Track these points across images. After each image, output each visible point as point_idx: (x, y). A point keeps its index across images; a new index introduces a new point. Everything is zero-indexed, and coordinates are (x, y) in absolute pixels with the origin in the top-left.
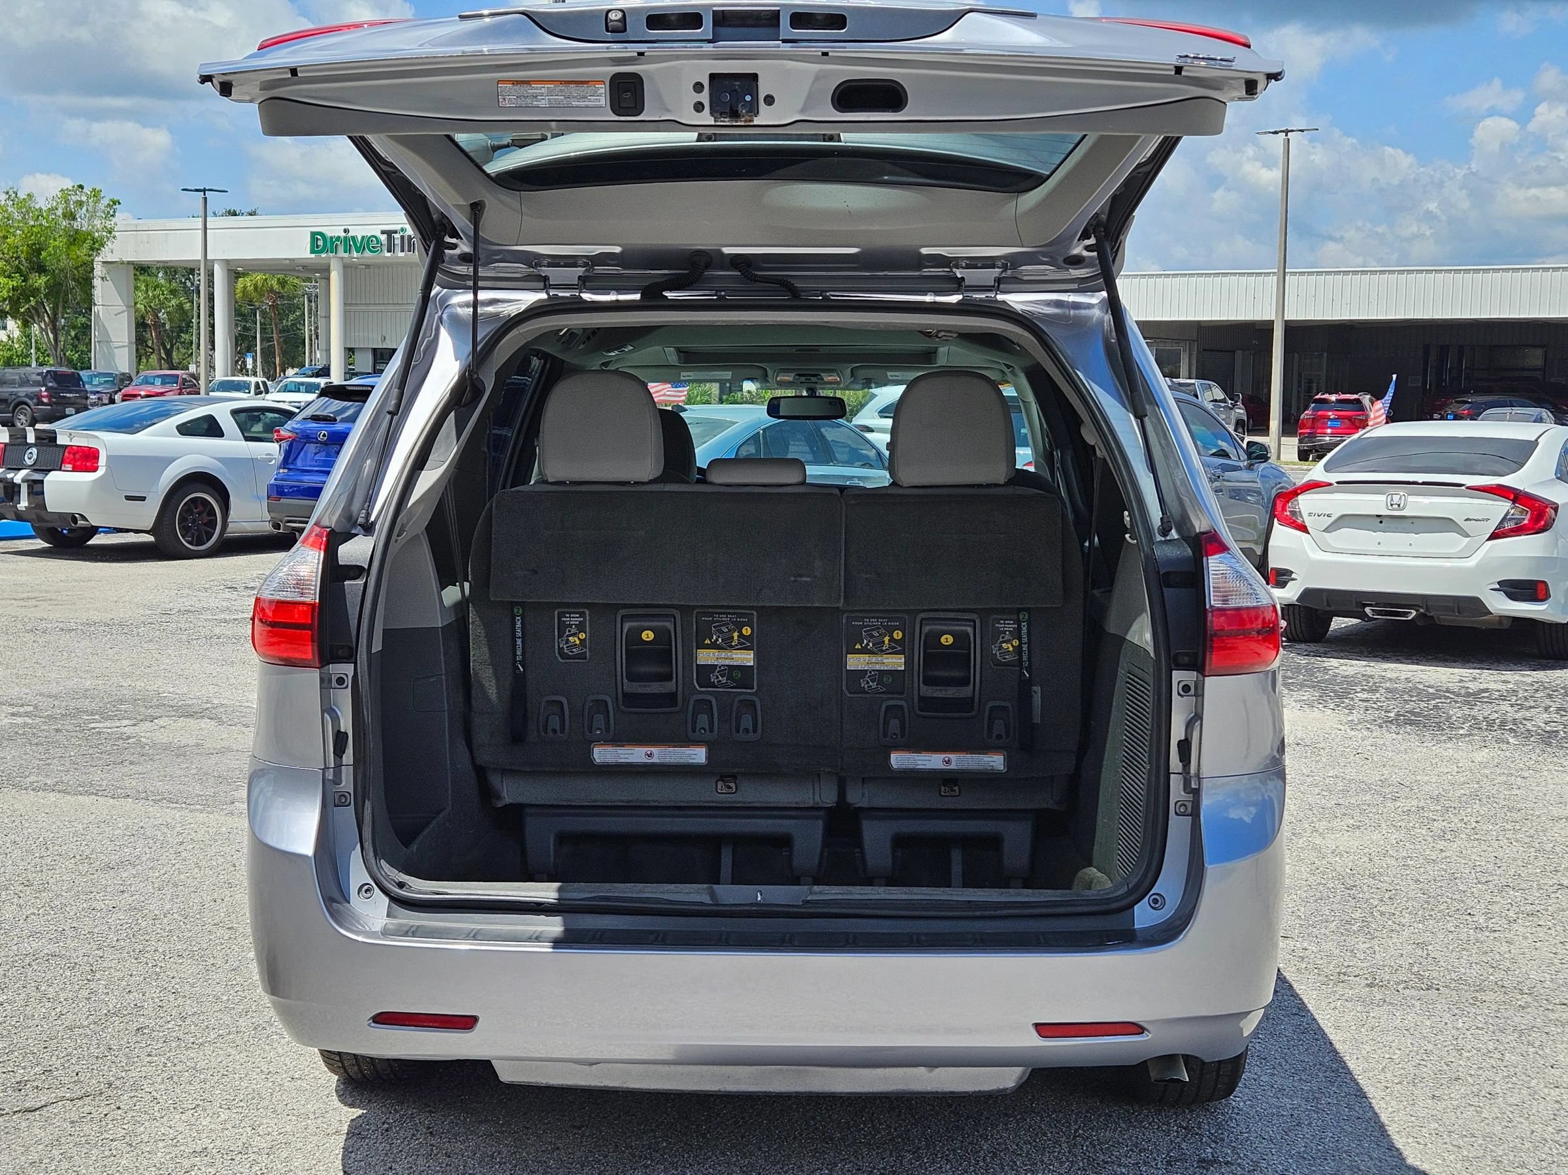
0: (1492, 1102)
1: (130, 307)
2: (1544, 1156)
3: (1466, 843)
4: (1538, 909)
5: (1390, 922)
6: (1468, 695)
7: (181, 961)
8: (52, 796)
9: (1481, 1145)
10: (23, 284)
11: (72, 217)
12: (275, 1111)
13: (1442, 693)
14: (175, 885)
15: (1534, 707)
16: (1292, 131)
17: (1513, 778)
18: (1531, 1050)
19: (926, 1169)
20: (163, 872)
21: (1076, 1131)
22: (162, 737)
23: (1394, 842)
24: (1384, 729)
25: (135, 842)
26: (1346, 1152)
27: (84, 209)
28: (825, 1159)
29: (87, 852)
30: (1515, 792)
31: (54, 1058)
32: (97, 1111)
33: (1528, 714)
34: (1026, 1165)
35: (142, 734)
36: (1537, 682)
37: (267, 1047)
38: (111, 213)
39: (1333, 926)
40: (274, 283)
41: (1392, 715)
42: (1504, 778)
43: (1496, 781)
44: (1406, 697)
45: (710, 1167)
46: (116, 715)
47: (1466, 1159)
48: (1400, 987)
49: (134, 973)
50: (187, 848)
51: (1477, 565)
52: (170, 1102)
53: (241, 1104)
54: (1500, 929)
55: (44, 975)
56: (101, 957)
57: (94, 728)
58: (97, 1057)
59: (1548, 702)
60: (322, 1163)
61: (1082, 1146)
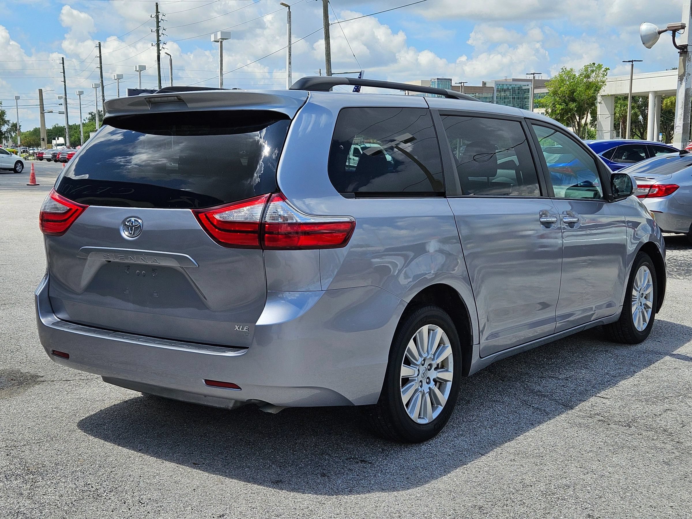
1: (612, 115)
10: (566, 107)
11: (588, 77)
27: (594, 73)
38: (605, 74)
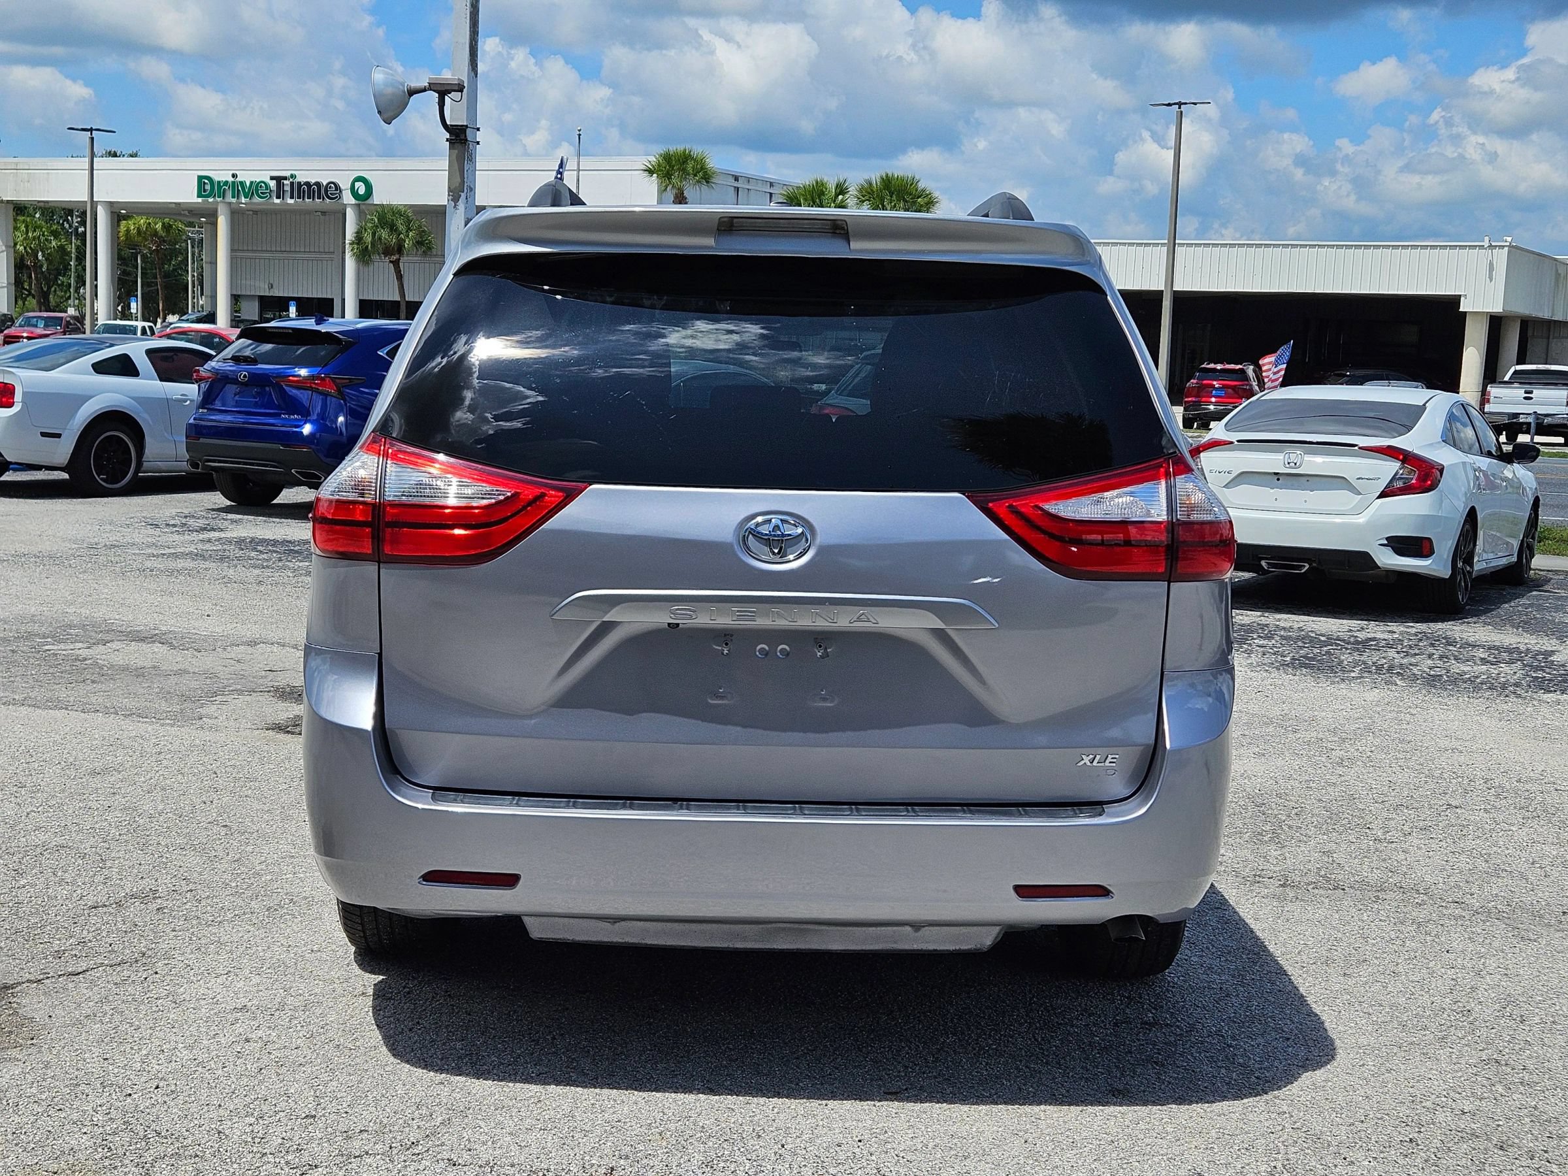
0: (1397, 978)
1: (10, 247)
2: (1444, 1022)
3: (1363, 769)
4: (1430, 824)
5: (1298, 834)
6: (1358, 643)
7: (184, 853)
8: (24, 710)
9: (1388, 1013)
12: (302, 977)
13: (1331, 640)
14: (164, 789)
15: (1418, 655)
16: (1186, 104)
17: (1402, 715)
18: (1428, 938)
19: (901, 1028)
20: (148, 777)
21: (1031, 999)
22: (118, 659)
23: (1297, 767)
24: (1281, 671)
25: (114, 751)
26: (1271, 1017)
28: (809, 1019)
29: (71, 760)
30: (1404, 726)
31: (85, 932)
32: (137, 975)
33: (1413, 660)
34: (989, 1026)
35: (98, 657)
36: (1420, 633)
37: (282, 926)
39: (1246, 836)
40: (159, 226)
41: (1288, 659)
42: (1394, 715)
43: (1387, 717)
44: (1300, 644)
45: (708, 1025)
46: (68, 639)
47: (1374, 1023)
48: (1310, 888)
49: (143, 862)
50: (167, 757)
51: (1368, 523)
52: (203, 968)
53: (269, 971)
54: (1396, 840)
55: (57, 863)
56: (108, 849)
57: (50, 650)
58: (125, 932)
59: (1431, 650)
60: (355, 1018)
61: (1038, 1011)
